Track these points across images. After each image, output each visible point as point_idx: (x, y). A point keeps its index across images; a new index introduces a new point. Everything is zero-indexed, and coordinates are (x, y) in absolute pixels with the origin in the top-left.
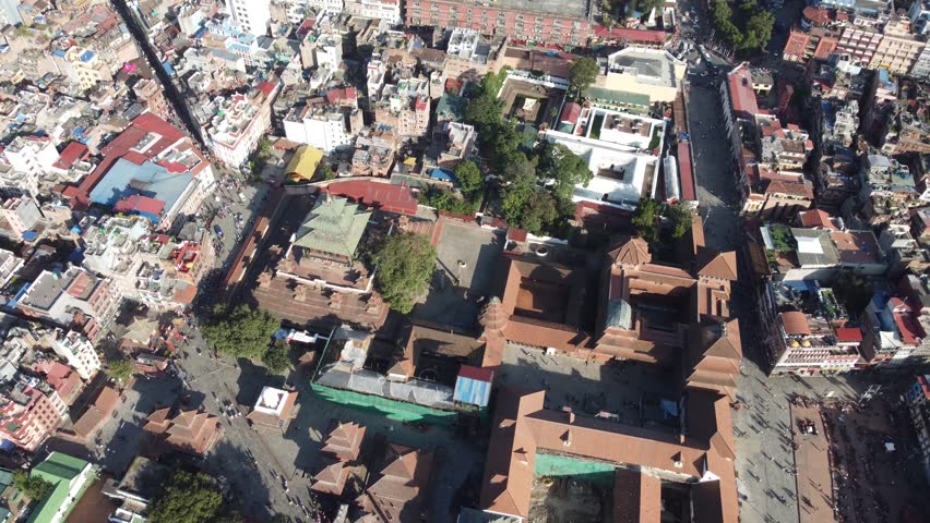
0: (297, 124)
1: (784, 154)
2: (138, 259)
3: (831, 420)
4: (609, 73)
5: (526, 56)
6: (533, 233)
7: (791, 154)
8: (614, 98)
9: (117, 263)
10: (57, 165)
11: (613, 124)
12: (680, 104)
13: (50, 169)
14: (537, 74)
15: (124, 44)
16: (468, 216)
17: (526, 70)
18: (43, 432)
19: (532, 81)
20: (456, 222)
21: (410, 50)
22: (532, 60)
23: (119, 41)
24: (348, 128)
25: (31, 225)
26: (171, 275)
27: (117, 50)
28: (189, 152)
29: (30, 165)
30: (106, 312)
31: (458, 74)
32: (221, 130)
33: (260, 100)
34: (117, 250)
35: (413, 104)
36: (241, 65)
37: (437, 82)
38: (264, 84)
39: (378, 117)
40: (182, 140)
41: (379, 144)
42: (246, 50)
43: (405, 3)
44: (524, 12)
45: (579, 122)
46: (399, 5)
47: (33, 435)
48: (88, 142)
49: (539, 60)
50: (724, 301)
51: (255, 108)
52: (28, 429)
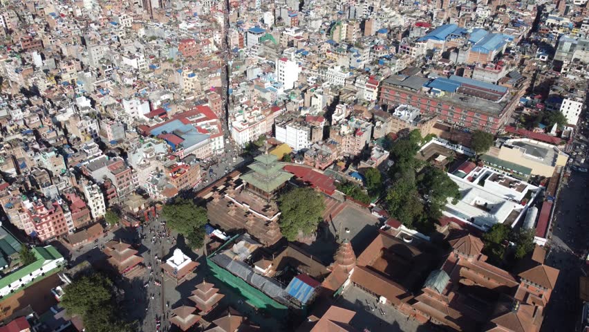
0: (282, 129)
2: (154, 164)
4: (502, 147)
5: (448, 130)
6: (405, 225)
8: (504, 165)
9: (142, 163)
10: (146, 115)
11: (495, 178)
12: (555, 180)
13: (142, 116)
14: (452, 142)
15: (215, 78)
16: (365, 204)
17: (446, 139)
18: (54, 234)
19: (448, 147)
20: (356, 206)
21: (369, 109)
22: (451, 135)
23: (213, 75)
24: (311, 138)
25: (117, 138)
26: (167, 179)
27: (210, 79)
28: (215, 127)
29: (132, 111)
30: (125, 188)
31: (397, 130)
32: (236, 123)
33: (268, 113)
34: (144, 155)
35: (356, 132)
36: (268, 96)
37: (379, 127)
38: (275, 108)
39: (331, 135)
40: (214, 120)
41: (325, 149)
42: (275, 91)
43: (380, 89)
44: (455, 105)
45: (472, 174)
46: (377, 89)
47: (47, 231)
48: (168, 111)
49: (455, 134)
50: (540, 308)
51: (263, 116)
52: (45, 225)
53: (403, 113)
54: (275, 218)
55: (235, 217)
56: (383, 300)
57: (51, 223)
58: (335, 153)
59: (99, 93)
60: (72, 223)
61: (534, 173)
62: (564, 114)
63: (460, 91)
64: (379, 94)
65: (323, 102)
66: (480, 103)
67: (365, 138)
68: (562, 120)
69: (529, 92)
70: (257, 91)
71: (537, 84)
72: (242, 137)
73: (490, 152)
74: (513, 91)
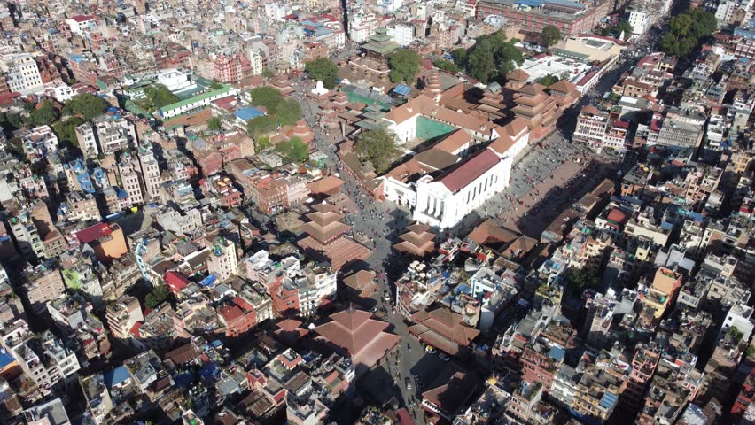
0: (392, 29)
1: (648, 76)
2: (295, 42)
3: (593, 162)
4: (568, 40)
5: (529, 34)
6: (481, 82)
7: (652, 77)
8: (569, 55)
9: (287, 42)
10: (283, 18)
11: (559, 61)
13: (279, 19)
14: (533, 44)
16: (453, 73)
17: (527, 42)
18: (230, 79)
19: (529, 48)
20: (448, 75)
21: (465, 18)
22: (532, 38)
24: (415, 34)
25: (262, 32)
26: (306, 53)
29: (273, 14)
30: (274, 59)
32: (356, 22)
33: (380, 19)
34: (288, 36)
35: (451, 29)
36: (380, 10)
37: (471, 29)
38: (386, 16)
39: (431, 31)
40: (337, 22)
41: (426, 41)
42: (386, 7)
43: (477, 7)
44: (538, 17)
45: (541, 60)
46: (474, 9)
47: (226, 75)
48: (299, 17)
49: (535, 36)
50: (563, 108)
51: (376, 22)
52: (225, 71)
53: (492, 20)
54: (386, 72)
55: (357, 73)
56: (460, 111)
57: (229, 69)
58: (434, 45)
59: (240, 7)
60: (241, 74)
61: (591, 59)
62: (632, 25)
63: (545, 8)
64: (476, 12)
65: (427, 13)
66: (562, 15)
67: (458, 33)
68: (629, 30)
69: (611, 14)
70: (371, 6)
71: (619, 6)
72: (360, 35)
73: (559, 45)
74: (592, 8)
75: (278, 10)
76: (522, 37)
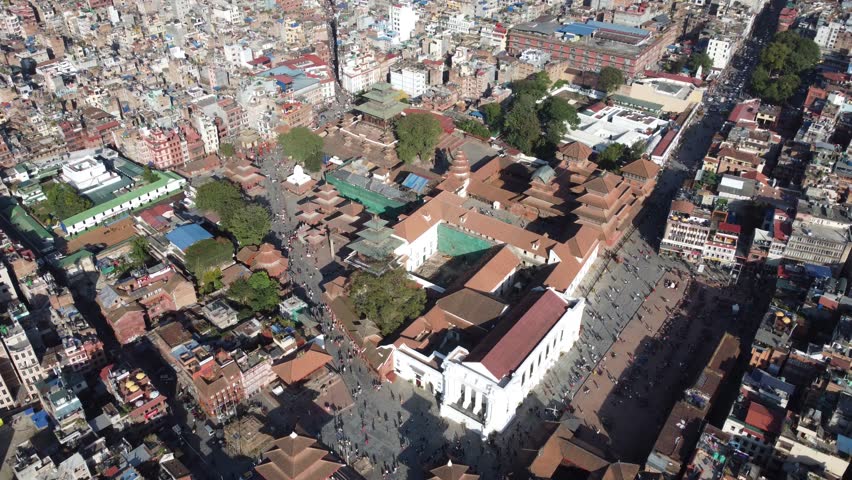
0: (398, 74)
1: (750, 140)
2: (265, 102)
3: (694, 287)
4: (634, 84)
5: (580, 74)
6: (524, 153)
7: (755, 141)
8: (636, 104)
9: (253, 101)
10: (249, 63)
11: (623, 114)
12: (686, 114)
13: (244, 64)
14: (585, 87)
15: (321, 30)
16: (484, 138)
17: (578, 84)
18: (171, 163)
19: (581, 93)
20: (476, 142)
21: (494, 54)
22: (583, 80)
23: (318, 28)
24: (429, 81)
25: (220, 85)
26: (279, 117)
27: (315, 31)
28: (324, 73)
29: (234, 57)
30: (235, 127)
31: (525, 76)
32: (349, 66)
33: (382, 59)
34: (254, 93)
35: (476, 73)
36: (381, 45)
37: (504, 71)
38: (390, 55)
39: (450, 78)
40: (323, 67)
41: (444, 91)
42: (389, 41)
43: (508, 37)
44: (590, 50)
45: (600, 113)
46: (505, 39)
47: (165, 158)
48: (272, 59)
49: (588, 77)
50: (641, 199)
51: (377, 63)
52: (163, 152)
53: (531, 56)
54: (391, 145)
55: (351, 148)
56: (497, 205)
57: (169, 150)
58: (455, 96)
59: (192, 46)
60: (187, 154)
61: (666, 109)
62: (711, 56)
63: (597, 36)
64: (508, 43)
65: (443, 49)
66: (620, 47)
67: (486, 79)
68: (707, 64)
69: (680, 40)
70: (369, 40)
71: (689, 30)
72: (354, 84)
73: (621, 91)
74: (657, 35)
75: (242, 53)
76: (570, 77)
